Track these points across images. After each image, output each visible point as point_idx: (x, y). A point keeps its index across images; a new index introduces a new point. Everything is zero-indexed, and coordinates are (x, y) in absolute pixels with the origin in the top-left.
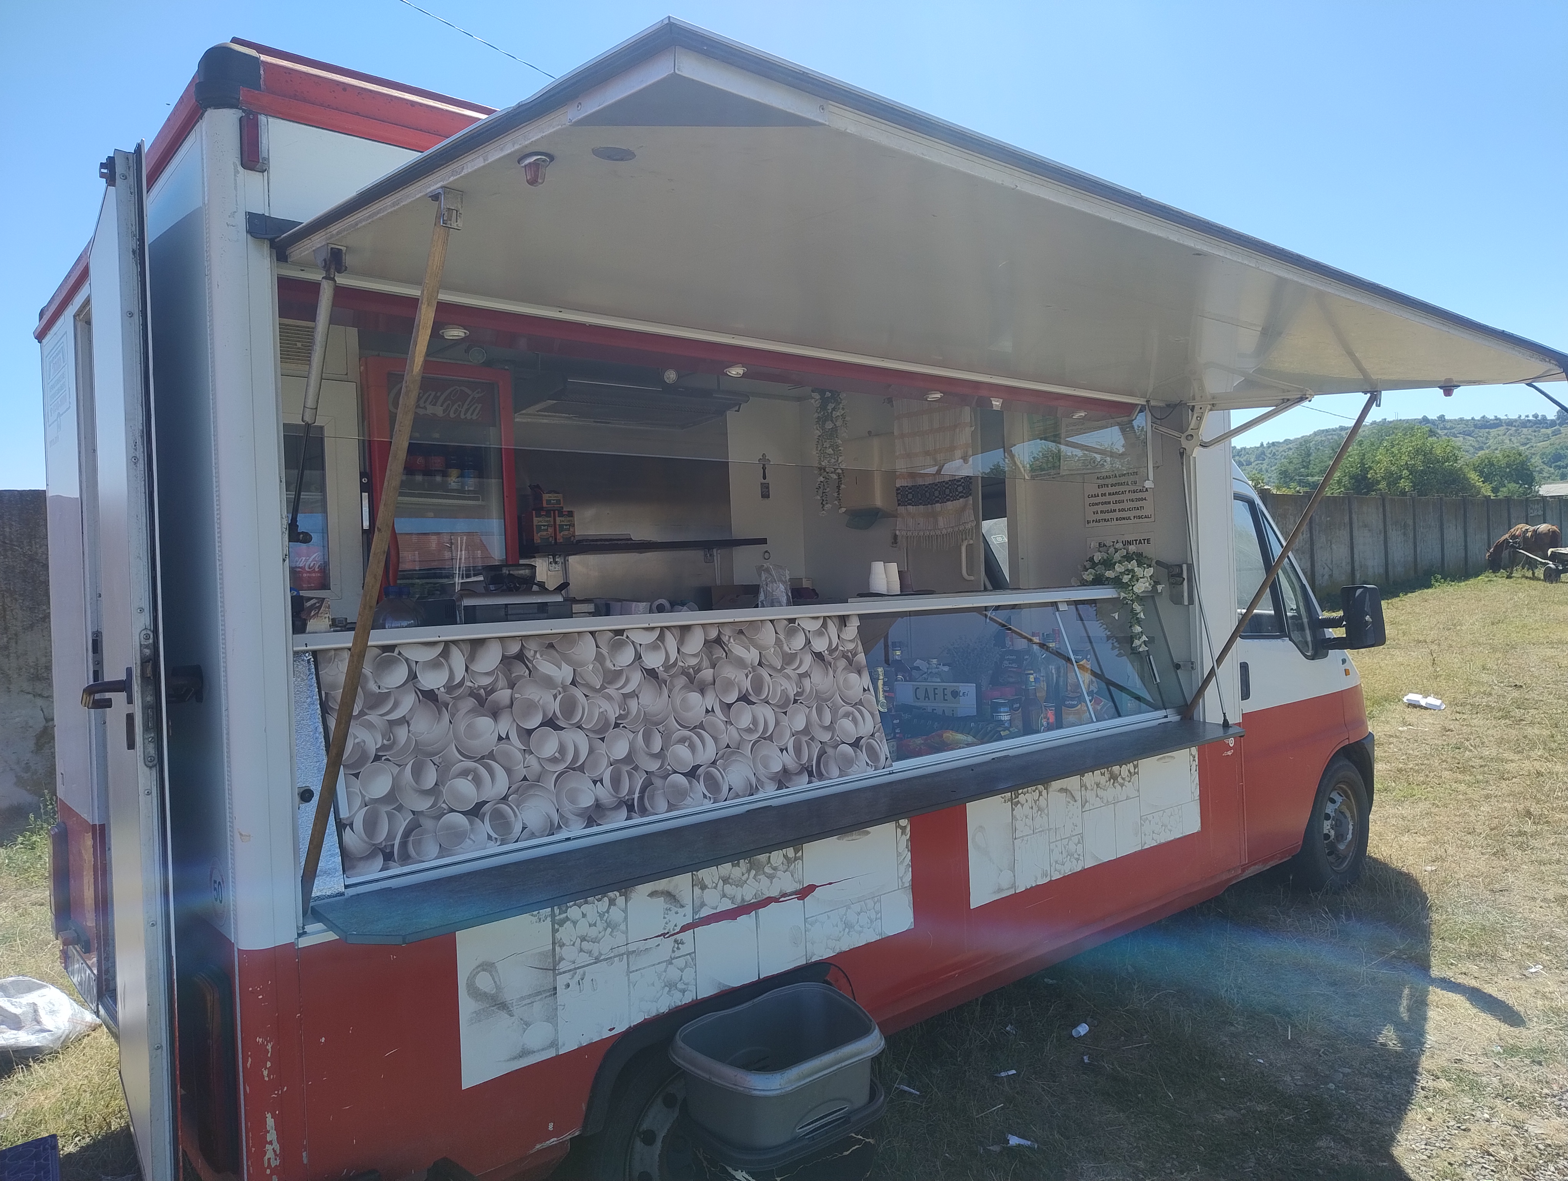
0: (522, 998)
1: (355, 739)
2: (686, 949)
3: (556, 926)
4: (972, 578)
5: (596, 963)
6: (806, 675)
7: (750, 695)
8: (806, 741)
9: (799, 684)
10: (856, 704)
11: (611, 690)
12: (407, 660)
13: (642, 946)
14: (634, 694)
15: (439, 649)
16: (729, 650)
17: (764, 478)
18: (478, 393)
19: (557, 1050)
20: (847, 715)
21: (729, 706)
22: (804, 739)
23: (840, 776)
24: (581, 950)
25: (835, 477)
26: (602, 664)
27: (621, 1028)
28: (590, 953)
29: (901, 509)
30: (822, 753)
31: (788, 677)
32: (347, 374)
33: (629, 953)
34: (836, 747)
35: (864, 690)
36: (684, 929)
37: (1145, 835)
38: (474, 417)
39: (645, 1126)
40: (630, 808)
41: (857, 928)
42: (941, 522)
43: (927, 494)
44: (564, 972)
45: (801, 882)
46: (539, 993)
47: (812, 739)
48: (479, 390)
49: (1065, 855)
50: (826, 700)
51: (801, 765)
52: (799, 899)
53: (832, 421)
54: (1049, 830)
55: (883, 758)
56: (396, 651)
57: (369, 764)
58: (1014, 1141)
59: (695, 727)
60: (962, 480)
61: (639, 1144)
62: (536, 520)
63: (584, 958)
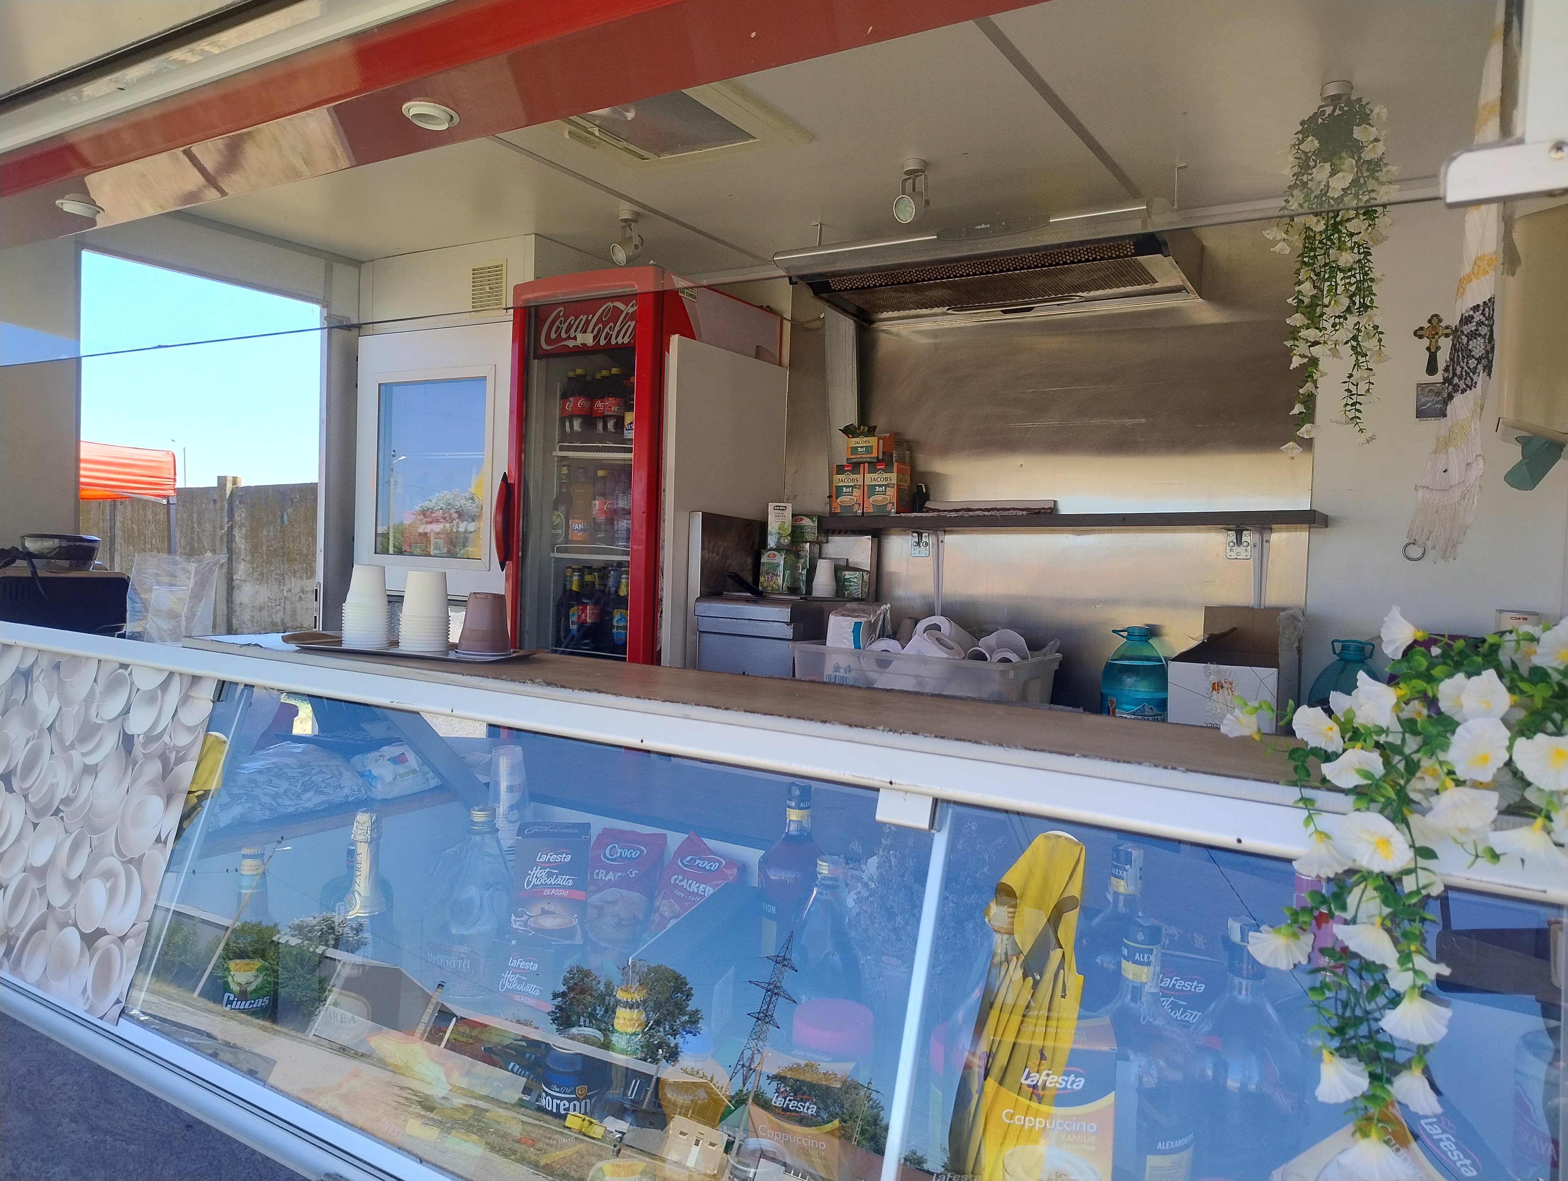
6: (91, 770)
7: (15, 774)
10: (131, 861)
20: (108, 875)
23: (38, 985)
30: (41, 925)
31: (69, 763)
34: (62, 926)
35: (158, 840)
47: (42, 891)
50: (95, 830)
51: (7, 927)
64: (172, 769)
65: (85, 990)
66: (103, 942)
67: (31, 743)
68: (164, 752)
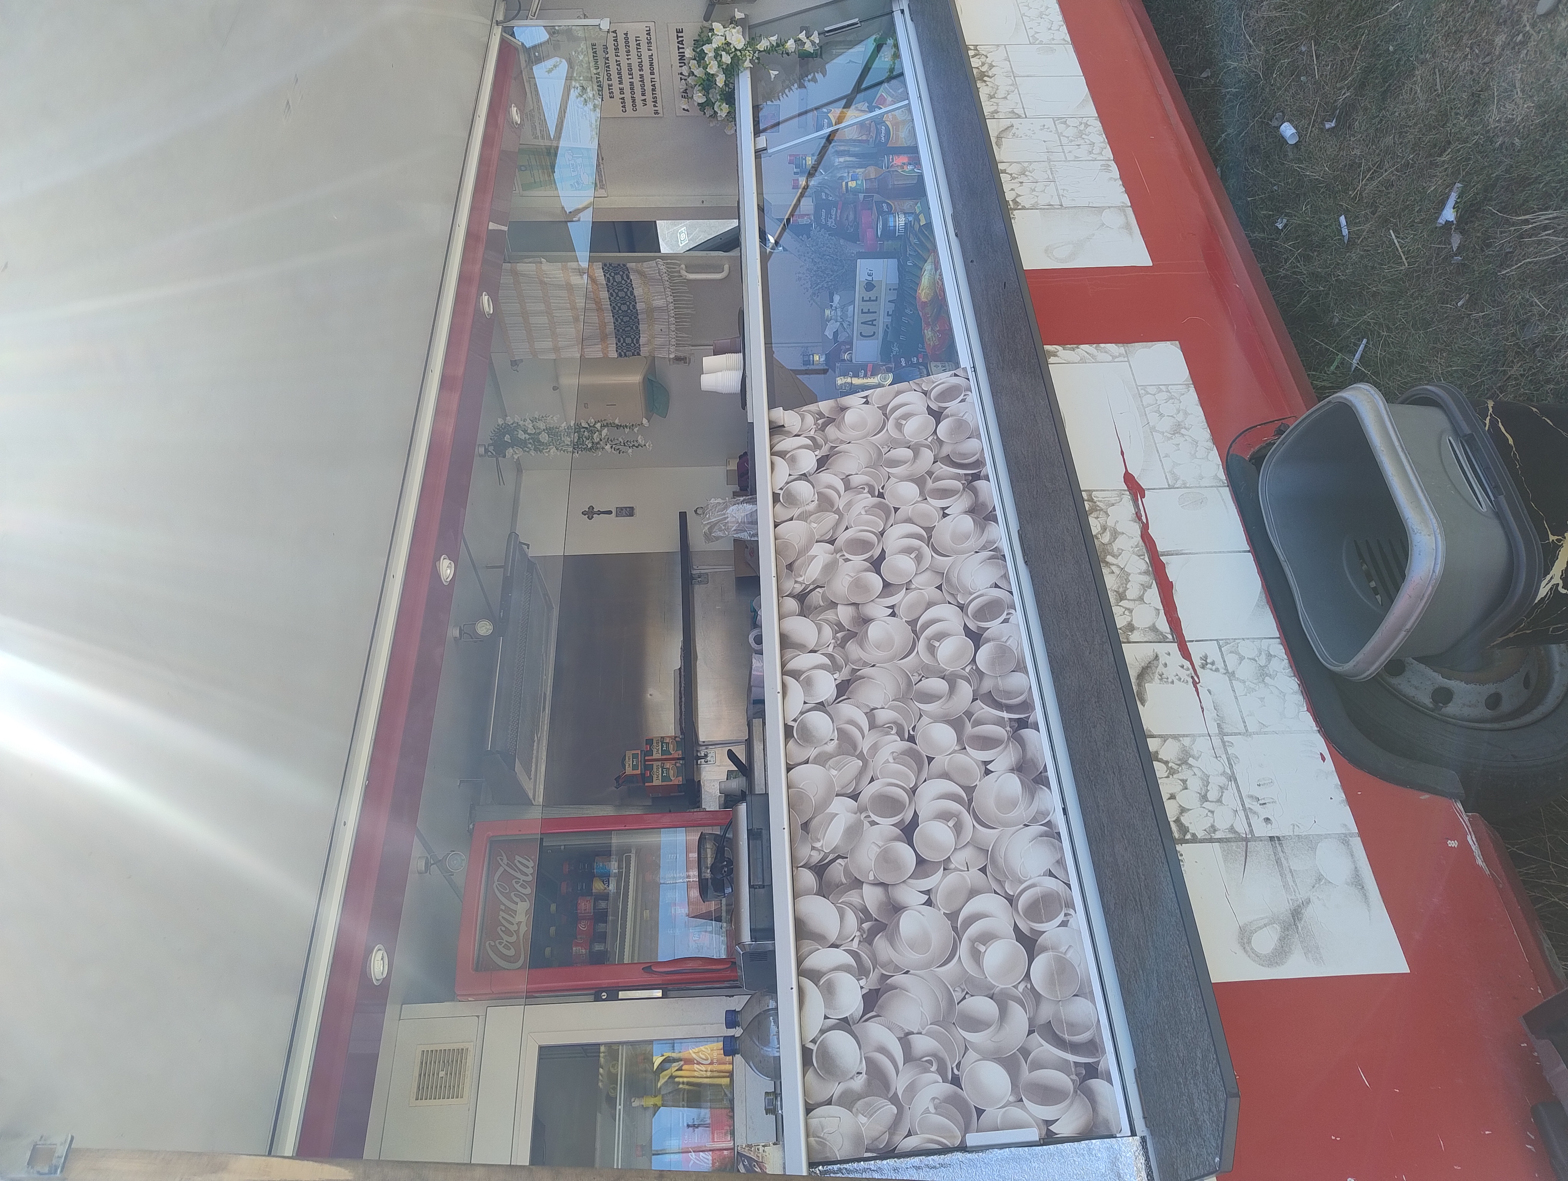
0: (1286, 886)
1: (930, 1113)
2: (1214, 654)
3: (1188, 837)
4: (726, 267)
5: (1235, 780)
6: (846, 480)
8: (933, 483)
9: (859, 489)
11: (865, 746)
12: (823, 1031)
13: (1210, 714)
14: (870, 714)
15: (808, 984)
16: (813, 583)
17: (610, 512)
18: (502, 860)
19: (1352, 835)
20: (899, 427)
21: (886, 585)
22: (930, 484)
23: (979, 437)
24: (1219, 801)
25: (605, 432)
26: (830, 756)
27: (1320, 744)
28: (1222, 789)
29: (644, 351)
30: (949, 461)
31: (849, 505)
32: (478, 1017)
33: (1222, 733)
34: (941, 442)
35: (867, 403)
36: (1186, 655)
37: (1053, 39)
38: (531, 864)
39: (1427, 701)
40: (1023, 724)
41: (1180, 417)
42: (659, 302)
43: (626, 319)
44: (1250, 825)
45: (1121, 494)
46: (1278, 862)
47: (930, 473)
48: (498, 858)
49: (1080, 142)
51: (964, 489)
52: (1143, 496)
53: (539, 434)
54: (1049, 160)
55: (955, 381)
56: (810, 1046)
57: (964, 1094)
58: (1449, 214)
59: (914, 632)
60: (608, 275)
61: (1451, 709)
62: (656, 782)
63: (1230, 797)
64: (828, 417)
65: (963, 401)
66: (934, 406)
67: (848, 556)
68: (819, 429)
